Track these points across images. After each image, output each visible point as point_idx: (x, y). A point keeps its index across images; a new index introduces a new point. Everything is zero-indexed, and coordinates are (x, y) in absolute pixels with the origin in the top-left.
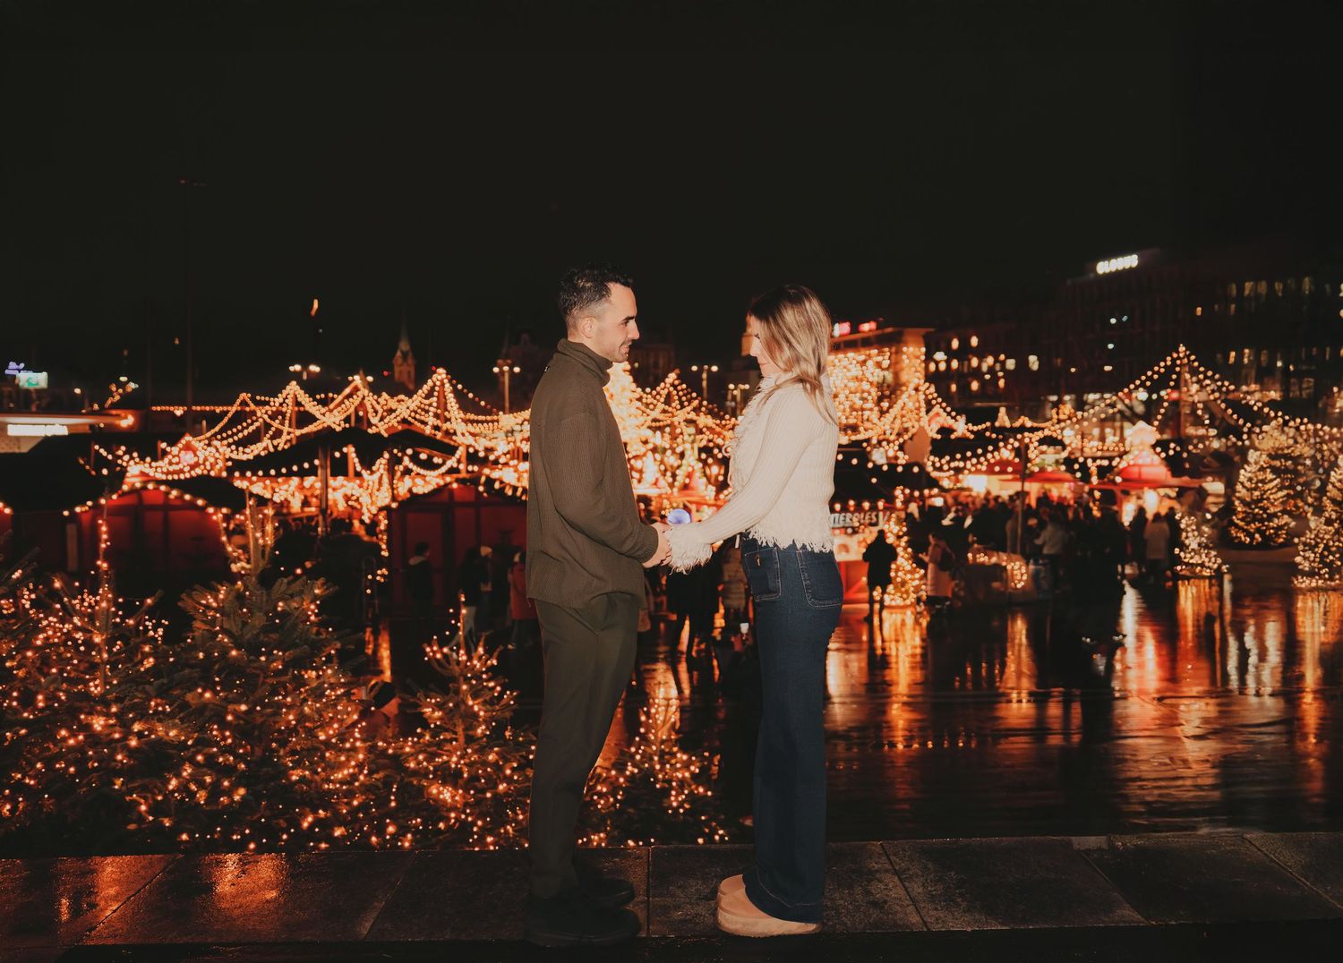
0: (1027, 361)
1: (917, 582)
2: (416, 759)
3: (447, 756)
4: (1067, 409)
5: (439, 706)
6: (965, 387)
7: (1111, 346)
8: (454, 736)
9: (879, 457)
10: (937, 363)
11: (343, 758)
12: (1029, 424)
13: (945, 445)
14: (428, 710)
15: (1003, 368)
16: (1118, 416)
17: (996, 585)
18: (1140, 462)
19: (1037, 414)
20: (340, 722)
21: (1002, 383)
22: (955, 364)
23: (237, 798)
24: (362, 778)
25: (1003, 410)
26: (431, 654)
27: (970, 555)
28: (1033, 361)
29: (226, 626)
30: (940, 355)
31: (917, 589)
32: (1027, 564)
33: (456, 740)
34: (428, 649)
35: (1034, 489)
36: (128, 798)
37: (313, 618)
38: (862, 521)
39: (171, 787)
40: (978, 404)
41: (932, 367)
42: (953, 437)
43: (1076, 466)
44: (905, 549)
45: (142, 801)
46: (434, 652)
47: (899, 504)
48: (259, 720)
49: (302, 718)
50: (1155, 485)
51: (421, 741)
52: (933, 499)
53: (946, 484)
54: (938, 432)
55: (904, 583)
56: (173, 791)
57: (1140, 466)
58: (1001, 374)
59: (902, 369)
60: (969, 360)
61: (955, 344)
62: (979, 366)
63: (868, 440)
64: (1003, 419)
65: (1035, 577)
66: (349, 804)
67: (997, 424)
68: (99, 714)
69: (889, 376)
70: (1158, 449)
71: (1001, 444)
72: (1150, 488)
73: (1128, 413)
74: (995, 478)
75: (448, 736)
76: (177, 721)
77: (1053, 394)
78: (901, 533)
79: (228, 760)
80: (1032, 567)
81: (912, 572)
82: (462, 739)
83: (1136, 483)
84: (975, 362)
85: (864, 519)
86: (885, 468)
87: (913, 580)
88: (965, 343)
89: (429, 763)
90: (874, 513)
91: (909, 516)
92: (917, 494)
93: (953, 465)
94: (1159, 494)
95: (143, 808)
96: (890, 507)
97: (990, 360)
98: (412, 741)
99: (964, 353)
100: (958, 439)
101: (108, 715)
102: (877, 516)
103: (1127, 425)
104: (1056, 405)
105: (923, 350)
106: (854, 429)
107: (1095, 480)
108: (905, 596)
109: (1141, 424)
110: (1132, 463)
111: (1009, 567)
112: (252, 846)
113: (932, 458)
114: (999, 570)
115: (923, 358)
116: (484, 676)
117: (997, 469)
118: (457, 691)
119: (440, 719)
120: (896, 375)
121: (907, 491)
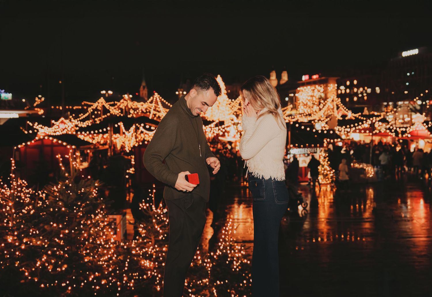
0: (375, 90)
1: (332, 175)
2: (136, 249)
3: (147, 248)
4: (391, 107)
5: (144, 228)
6: (351, 99)
7: (407, 84)
8: (150, 240)
9: (318, 127)
10: (341, 90)
11: (105, 252)
12: (376, 113)
13: (344, 122)
14: (140, 230)
15: (366, 92)
16: (410, 111)
17: (362, 176)
18: (418, 129)
19: (379, 110)
20: (106, 236)
21: (366, 98)
22: (348, 91)
23: (64, 269)
24: (114, 258)
25: (366, 108)
26: (142, 207)
27: (352, 164)
28: (378, 90)
29: (61, 197)
30: (342, 88)
31: (332, 177)
32: (374, 168)
33: (151, 242)
34: (141, 205)
35: (377, 139)
36: (21, 270)
37: (95, 195)
38: (311, 151)
39: (38, 265)
40: (357, 106)
41: (339, 92)
42: (347, 118)
43: (393, 131)
44: (327, 162)
45: (26, 271)
46: (143, 206)
47: (325, 145)
48: (73, 236)
49: (90, 235)
50: (423, 138)
51: (138, 242)
52: (338, 143)
53: (343, 137)
54: (341, 117)
55: (327, 175)
56: (39, 267)
57: (418, 131)
58: (365, 94)
59: (328, 93)
60: (353, 89)
61: (348, 83)
62: (357, 91)
63: (314, 120)
64: (366, 112)
65: (376, 173)
66: (108, 269)
67: (364, 114)
68: (10, 235)
69: (323, 95)
70: (425, 124)
71: (364, 122)
72: (421, 139)
73: (413, 109)
74: (362, 135)
75: (148, 240)
76: (41, 238)
77: (385, 102)
78: (326, 156)
79: (61, 253)
80: (375, 169)
81: (330, 171)
82: (153, 241)
83: (415, 137)
84: (355, 90)
85: (312, 150)
86: (320, 132)
87: (330, 174)
88: (352, 83)
89: (140, 251)
90: (315, 149)
91: (329, 149)
92: (332, 141)
93: (346, 130)
94: (425, 141)
95: (27, 274)
96: (322, 146)
97: (361, 89)
98: (135, 242)
99: (351, 87)
100: (348, 120)
101: (13, 235)
102: (317, 150)
103: (413, 114)
104: (387, 106)
105: (336, 85)
106: (310, 115)
107: (400, 136)
108: (327, 180)
109: (418, 114)
110: (414, 130)
111: (367, 169)
112: (70, 288)
113: (338, 127)
114: (363, 170)
115: (336, 88)
116: (162, 216)
117: (363, 131)
118: (152, 222)
119: (145, 233)
120: (326, 95)
121: (328, 140)
